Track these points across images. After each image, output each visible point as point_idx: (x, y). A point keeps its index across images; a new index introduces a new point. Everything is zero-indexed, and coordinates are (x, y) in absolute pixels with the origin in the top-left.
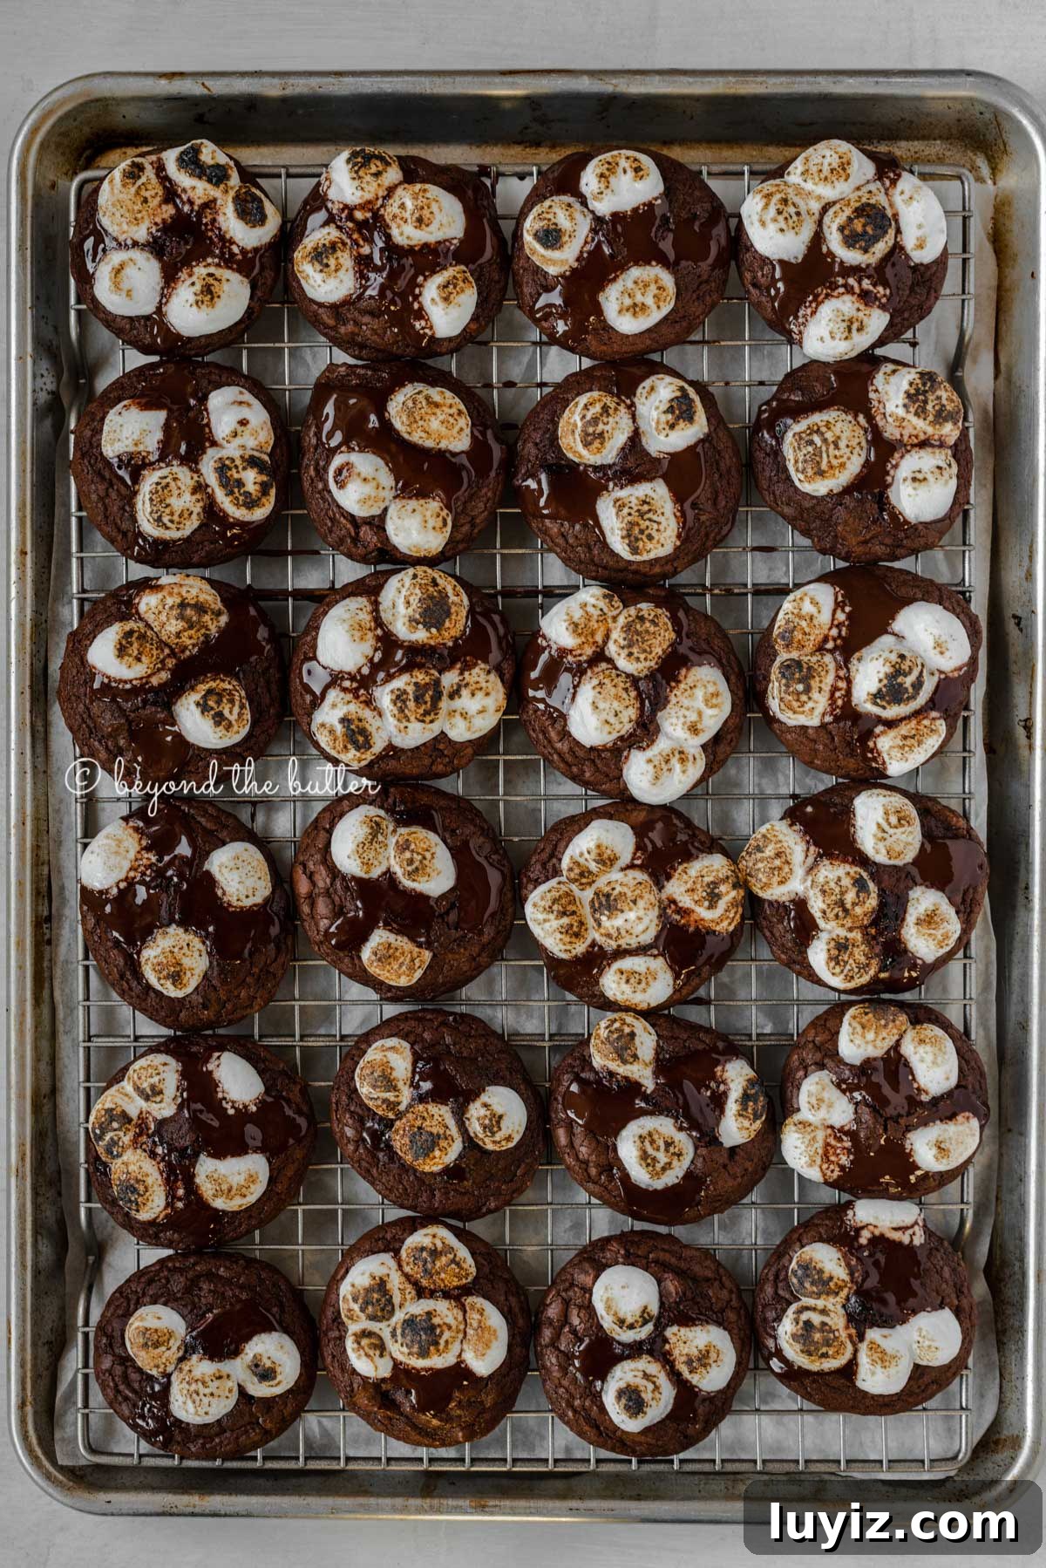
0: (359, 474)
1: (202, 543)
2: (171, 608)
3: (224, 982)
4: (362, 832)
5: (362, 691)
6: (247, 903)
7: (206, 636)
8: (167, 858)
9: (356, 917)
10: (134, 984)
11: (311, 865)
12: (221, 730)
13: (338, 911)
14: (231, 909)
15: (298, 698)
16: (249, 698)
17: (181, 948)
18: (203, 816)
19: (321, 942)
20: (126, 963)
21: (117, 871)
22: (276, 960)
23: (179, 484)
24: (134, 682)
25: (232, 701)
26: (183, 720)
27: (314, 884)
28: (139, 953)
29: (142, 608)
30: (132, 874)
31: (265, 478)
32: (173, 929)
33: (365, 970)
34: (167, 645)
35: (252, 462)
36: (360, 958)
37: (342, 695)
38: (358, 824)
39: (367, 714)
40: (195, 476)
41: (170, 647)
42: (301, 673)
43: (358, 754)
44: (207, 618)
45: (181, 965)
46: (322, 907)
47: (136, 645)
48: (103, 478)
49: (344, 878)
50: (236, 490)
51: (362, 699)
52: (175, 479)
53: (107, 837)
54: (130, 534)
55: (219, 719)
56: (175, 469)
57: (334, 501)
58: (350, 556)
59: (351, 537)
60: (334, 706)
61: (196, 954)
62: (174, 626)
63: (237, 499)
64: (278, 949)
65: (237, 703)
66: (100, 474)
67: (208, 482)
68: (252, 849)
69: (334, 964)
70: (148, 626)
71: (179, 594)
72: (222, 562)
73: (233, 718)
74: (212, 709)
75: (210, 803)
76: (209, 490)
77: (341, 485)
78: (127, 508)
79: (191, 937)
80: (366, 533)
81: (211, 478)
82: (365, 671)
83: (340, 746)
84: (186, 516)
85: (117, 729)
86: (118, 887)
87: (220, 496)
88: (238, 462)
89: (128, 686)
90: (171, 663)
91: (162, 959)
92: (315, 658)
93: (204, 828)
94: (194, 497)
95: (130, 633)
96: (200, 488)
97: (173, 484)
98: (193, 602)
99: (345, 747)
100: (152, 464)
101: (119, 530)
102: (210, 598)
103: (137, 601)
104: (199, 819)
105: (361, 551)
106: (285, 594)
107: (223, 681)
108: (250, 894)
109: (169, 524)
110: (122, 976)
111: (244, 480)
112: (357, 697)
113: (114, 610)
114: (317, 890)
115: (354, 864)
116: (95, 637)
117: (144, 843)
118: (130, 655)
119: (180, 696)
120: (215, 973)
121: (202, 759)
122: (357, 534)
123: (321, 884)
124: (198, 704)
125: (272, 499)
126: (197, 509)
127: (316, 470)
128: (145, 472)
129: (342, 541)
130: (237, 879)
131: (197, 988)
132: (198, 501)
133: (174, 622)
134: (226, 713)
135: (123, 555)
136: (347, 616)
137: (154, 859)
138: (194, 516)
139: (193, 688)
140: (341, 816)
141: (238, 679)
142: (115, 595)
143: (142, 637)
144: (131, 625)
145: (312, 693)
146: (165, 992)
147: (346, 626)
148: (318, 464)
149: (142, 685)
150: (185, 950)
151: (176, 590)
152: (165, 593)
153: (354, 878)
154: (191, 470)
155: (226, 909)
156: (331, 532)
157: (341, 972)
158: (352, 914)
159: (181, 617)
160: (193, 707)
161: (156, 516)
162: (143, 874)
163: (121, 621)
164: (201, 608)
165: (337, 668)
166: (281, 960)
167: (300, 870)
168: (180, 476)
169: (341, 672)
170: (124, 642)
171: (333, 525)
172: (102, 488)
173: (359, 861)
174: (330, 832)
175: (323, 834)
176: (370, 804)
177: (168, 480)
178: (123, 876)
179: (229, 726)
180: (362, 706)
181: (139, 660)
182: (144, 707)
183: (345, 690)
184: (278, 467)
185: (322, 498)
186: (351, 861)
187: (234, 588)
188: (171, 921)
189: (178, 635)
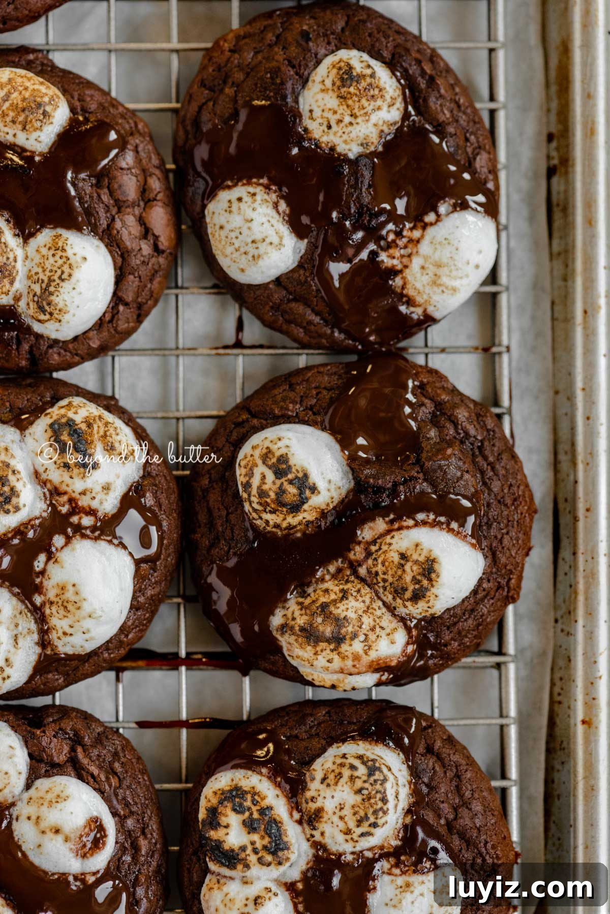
0: (67, 840)
1: (311, 737)
2: (355, 636)
3: (276, 72)
4: (64, 296)
5: (64, 510)
6: (241, 191)
7: (304, 594)
8: (364, 255)
9: (76, 172)
10: (413, 70)
11: (146, 249)
12: (279, 449)
13: (104, 178)
14: (264, 181)
15: (164, 501)
16: (240, 502)
17: (340, 121)
18: (310, 323)
19: (132, 134)
20: (425, 100)
21: (439, 238)
22: (200, 108)
23: (342, 825)
24: (411, 522)
25: (262, 494)
26: (336, 466)
27: (141, 221)
28: (406, 116)
29: (401, 637)
30: (417, 234)
31: (213, 834)
32: (353, 151)
33: (65, 92)
34: (362, 580)
35: (231, 859)
36: (73, 110)
37: (95, 504)
38: (72, 309)
39: (56, 476)
40: (318, 837)
41: (358, 577)
42: (161, 539)
43: (71, 414)
44: (301, 621)
45: (340, 97)
46: (130, 186)
47: (408, 578)
48: (462, 835)
49: (94, 231)
50: (256, 815)
51: (65, 498)
52: (348, 832)
53: (454, 290)
54: (421, 750)
55: (281, 467)
56: (348, 847)
57: (107, 800)
58: (87, 718)
59: (83, 746)
60: (107, 488)
61: (317, 113)
62: (350, 609)
63: (255, 803)
64: (197, 123)
65: (254, 491)
66: (469, 843)
67: (298, 828)
68: (234, 273)
69: (115, 103)
70: (391, 609)
71: (344, 658)
72: (283, 709)
73: (261, 469)
74: (291, 482)
75: (304, 346)
76: (297, 816)
77: (96, 825)
78: (425, 790)
79: (325, 139)
80: (59, 750)
81: (294, 834)
82: (58, 540)
83: (98, 429)
84: (332, 776)
85: (438, 451)
86: (438, 216)
87: (280, 807)
88: (253, 858)
89: (420, 516)
90: (357, 553)
91: (369, 106)
92: (138, 563)
93: (307, 304)
94: (318, 804)
95: (417, 597)
96: (311, 819)
97: (352, 824)
98: (323, 645)
99: (90, 425)
100: (385, 856)
101: (439, 757)
102: (298, 651)
103: (410, 648)
104: (317, 319)
105: (68, 725)
106: (191, 662)
107: (277, 526)
108: (235, 205)
109: (357, 763)
110: (431, 81)
111: (244, 831)
112: (71, 500)
113: (447, 636)
114: (137, 211)
115: (77, 249)
116: (475, 592)
117: (398, 282)
118: (416, 562)
119: (342, 502)
120: (289, 85)
121: (311, 408)
122: (73, 750)
123: (131, 220)
124: (314, 489)
125: (203, 803)
126: (314, 787)
127: (136, 848)
128: (395, 843)
129: (99, 740)
130: (254, 225)
131: (318, 63)
132: (313, 799)
133: (351, 615)
134: (270, 476)
135: (435, 721)
136: (87, 624)
137: (383, 257)
138: (319, 775)
139: (323, 514)
140: (100, 324)
141: (254, 528)
142: (447, 660)
143: (399, 592)
144: (417, 610)
145: (142, 510)
146: (365, 57)
147: (87, 607)
148: (135, 858)
149: (399, 518)
150: (333, 119)
151: (349, 663)
152: (366, 660)
153: (79, 229)
154: (324, 847)
155: (272, 181)
156: (116, 755)
157: (108, 94)
158: (83, 176)
159: (339, 622)
160: (321, 485)
161: (378, 775)
162: (399, 234)
163: (433, 617)
164: (310, 635)
165: (103, 544)
166: (194, 107)
167: (165, 242)
168: (341, 838)
169: (96, 539)
170: (425, 582)
171: (111, 764)
172: (465, 821)
173: (70, 253)
174: (117, 298)
175: (129, 296)
176: (56, 341)
177: (359, 831)
178: (430, 231)
179: (266, 456)
180: (63, 488)
181: (403, 556)
182: (395, 485)
183: (92, 512)
184: (195, 853)
185: (127, 805)
186: (81, 253)
187: (266, 670)
188: (354, 163)
189: (345, 595)
